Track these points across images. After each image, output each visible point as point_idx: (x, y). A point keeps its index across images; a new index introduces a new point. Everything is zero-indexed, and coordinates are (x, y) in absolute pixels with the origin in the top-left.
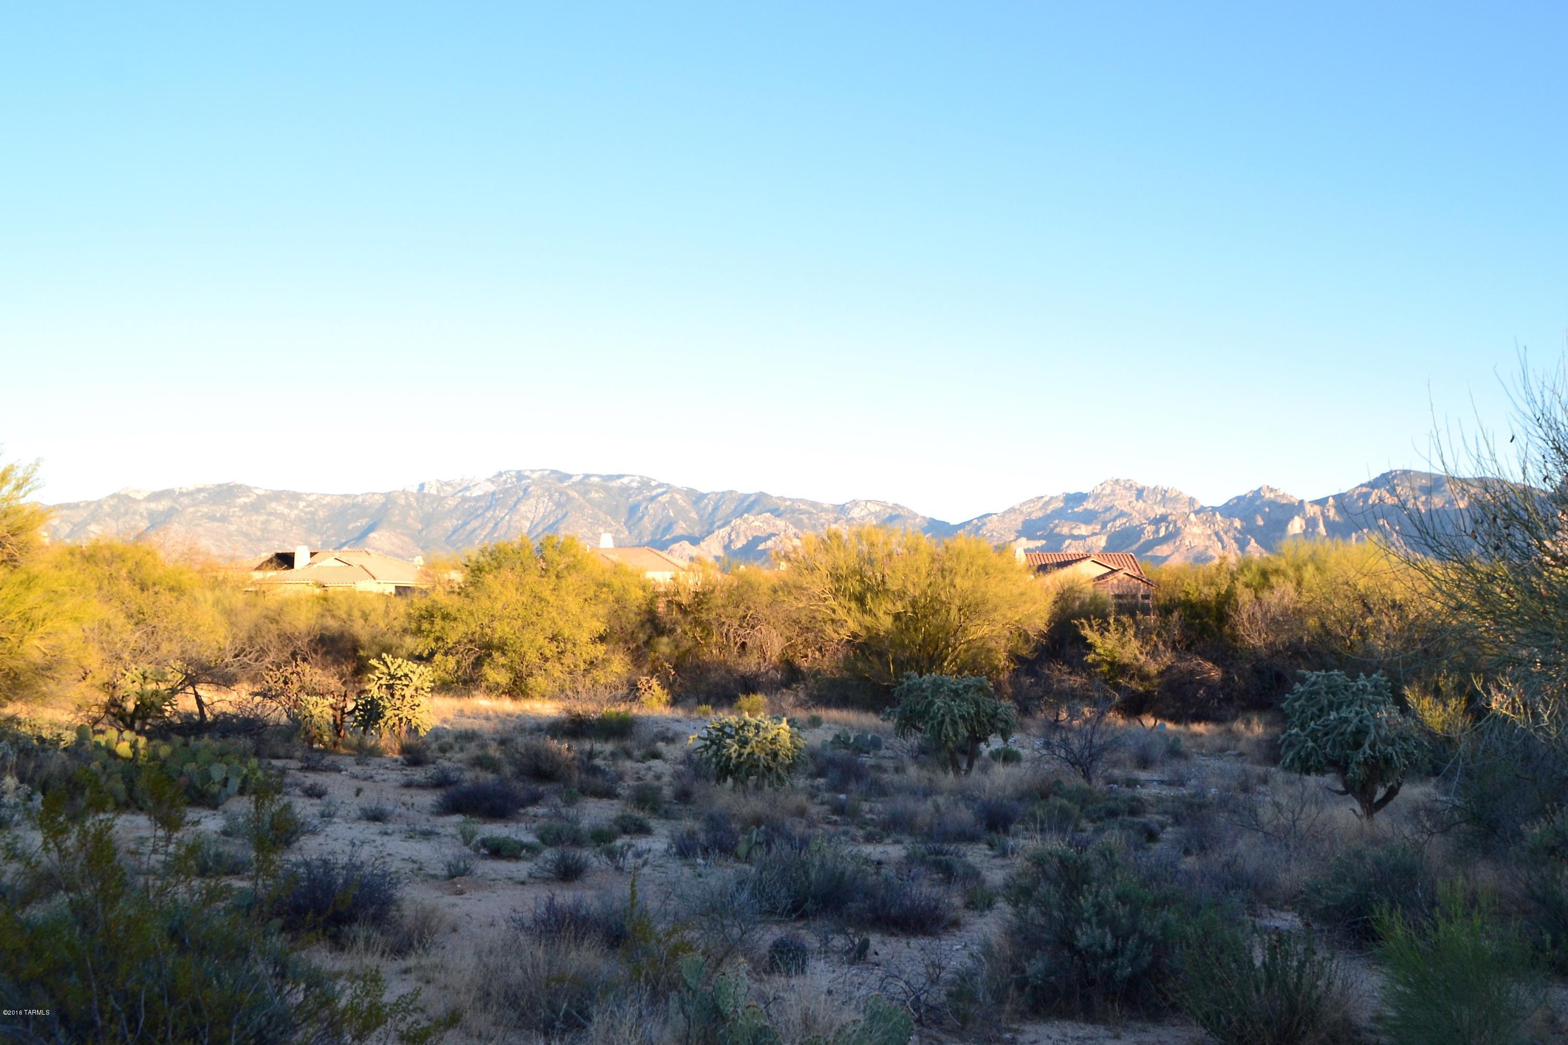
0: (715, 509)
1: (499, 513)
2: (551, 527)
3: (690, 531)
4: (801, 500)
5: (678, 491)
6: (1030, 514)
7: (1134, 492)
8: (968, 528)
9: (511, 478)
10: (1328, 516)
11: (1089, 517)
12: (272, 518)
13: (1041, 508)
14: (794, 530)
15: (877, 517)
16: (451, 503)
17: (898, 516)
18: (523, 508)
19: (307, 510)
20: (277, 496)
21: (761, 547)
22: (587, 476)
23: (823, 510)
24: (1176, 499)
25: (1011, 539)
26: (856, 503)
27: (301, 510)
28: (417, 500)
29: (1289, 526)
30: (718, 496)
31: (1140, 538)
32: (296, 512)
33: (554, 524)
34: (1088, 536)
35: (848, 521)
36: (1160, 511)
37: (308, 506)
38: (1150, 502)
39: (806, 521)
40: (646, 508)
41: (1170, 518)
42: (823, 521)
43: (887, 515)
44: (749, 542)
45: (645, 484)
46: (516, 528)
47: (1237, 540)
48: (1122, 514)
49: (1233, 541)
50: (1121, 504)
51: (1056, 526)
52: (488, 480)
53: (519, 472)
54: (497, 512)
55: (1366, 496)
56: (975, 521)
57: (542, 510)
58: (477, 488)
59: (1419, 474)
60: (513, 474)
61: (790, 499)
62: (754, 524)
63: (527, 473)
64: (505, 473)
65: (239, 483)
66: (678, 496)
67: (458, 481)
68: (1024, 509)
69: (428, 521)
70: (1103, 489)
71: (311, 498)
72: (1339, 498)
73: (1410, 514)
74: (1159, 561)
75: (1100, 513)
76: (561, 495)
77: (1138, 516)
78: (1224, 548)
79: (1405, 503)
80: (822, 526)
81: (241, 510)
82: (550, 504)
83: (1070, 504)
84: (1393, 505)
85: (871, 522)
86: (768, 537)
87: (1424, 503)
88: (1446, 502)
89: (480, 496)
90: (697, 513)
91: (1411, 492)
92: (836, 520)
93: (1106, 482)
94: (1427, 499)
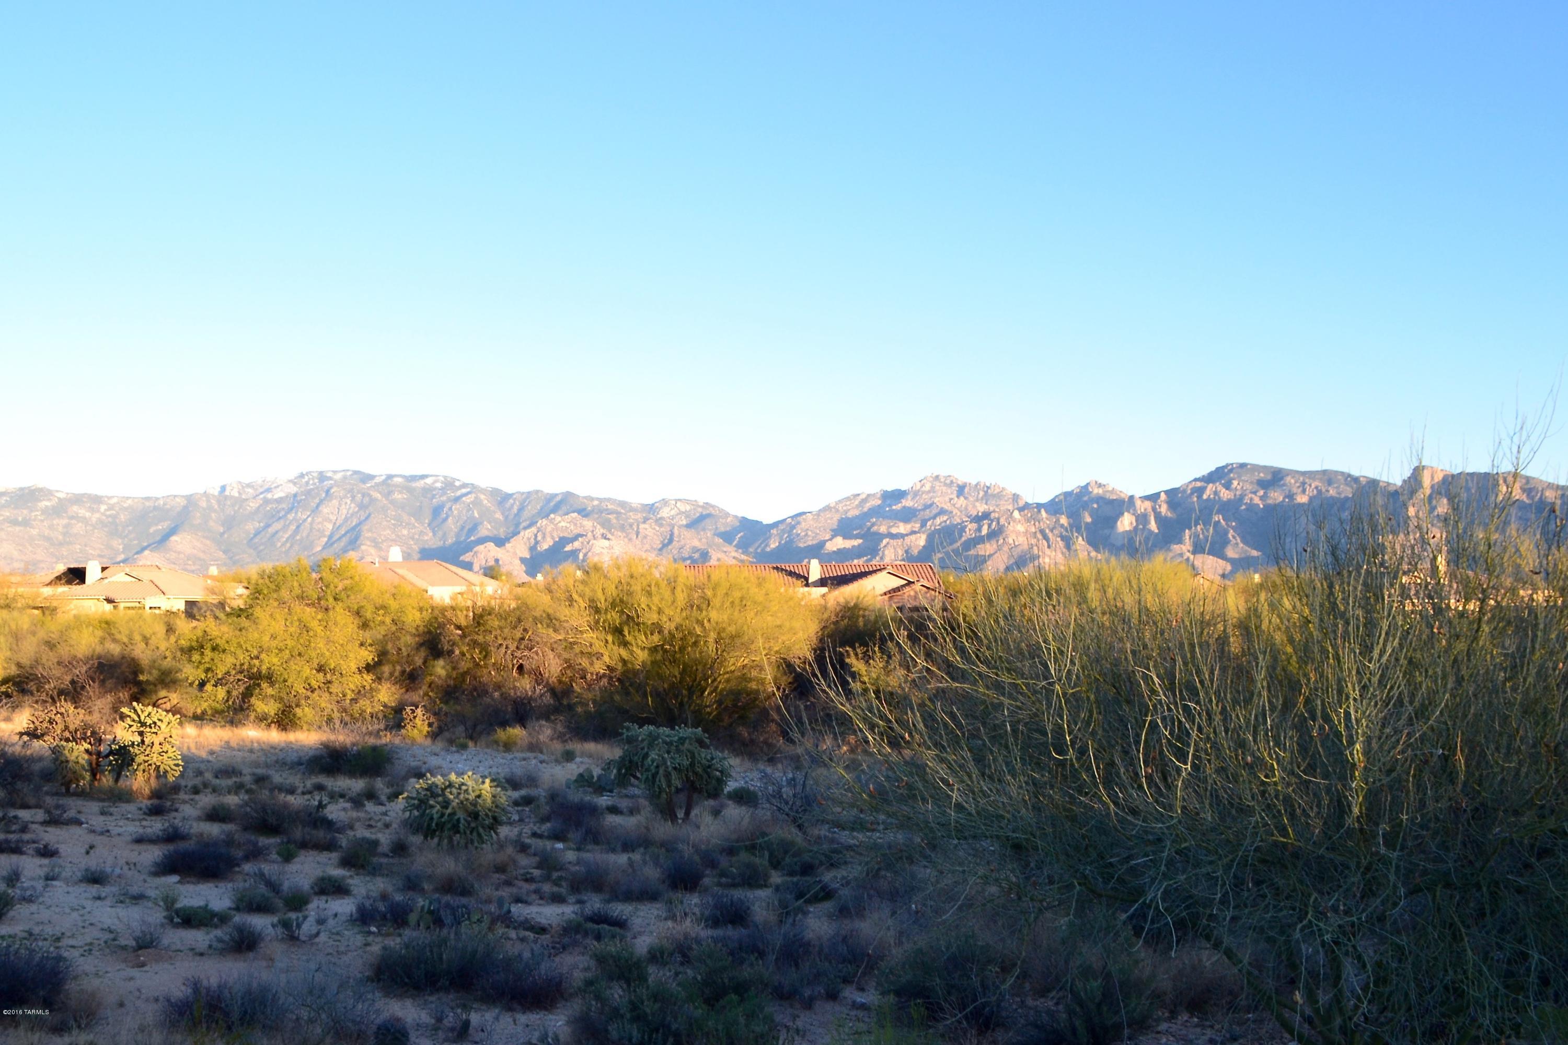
0: (521, 509)
1: (302, 515)
2: (353, 529)
3: (495, 532)
4: (609, 500)
5: (483, 491)
6: (846, 512)
7: (955, 488)
8: (781, 527)
9: (313, 479)
10: (1160, 512)
11: (907, 515)
12: (73, 522)
13: (858, 507)
14: (602, 531)
15: (687, 517)
16: (253, 505)
17: (709, 516)
18: (325, 510)
19: (108, 513)
20: (78, 499)
21: (568, 548)
22: (390, 477)
23: (632, 509)
24: (999, 496)
25: (827, 538)
26: (665, 502)
27: (103, 514)
28: (219, 502)
29: (1119, 523)
30: (524, 496)
31: (962, 536)
32: (97, 515)
33: (356, 526)
34: (907, 535)
35: (657, 521)
36: (981, 508)
37: (109, 509)
38: (971, 500)
39: (614, 521)
40: (450, 509)
41: (993, 515)
42: (631, 520)
43: (698, 515)
44: (555, 543)
45: (449, 484)
46: (319, 530)
47: (1063, 538)
48: (942, 512)
49: (1059, 539)
50: (941, 501)
51: (873, 525)
52: (290, 481)
53: (321, 473)
54: (299, 514)
55: (1201, 491)
56: (789, 520)
57: (345, 512)
58: (279, 489)
59: (1256, 468)
60: (315, 475)
61: (598, 499)
62: (560, 525)
63: (329, 474)
64: (307, 474)
65: (40, 486)
66: (482, 497)
67: (260, 482)
68: (840, 507)
69: (229, 523)
70: (923, 486)
71: (114, 500)
72: (1171, 493)
73: (1247, 509)
74: (981, 561)
75: (920, 510)
76: (363, 496)
77: (959, 513)
78: (1049, 547)
79: (1242, 497)
80: (631, 526)
81: (42, 514)
82: (353, 505)
83: (888, 502)
84: (1229, 501)
85: (681, 523)
86: (576, 538)
87: (1261, 498)
88: (1284, 498)
89: (281, 498)
90: (503, 514)
91: (1248, 487)
92: (645, 520)
93: (925, 479)
94: (1265, 494)
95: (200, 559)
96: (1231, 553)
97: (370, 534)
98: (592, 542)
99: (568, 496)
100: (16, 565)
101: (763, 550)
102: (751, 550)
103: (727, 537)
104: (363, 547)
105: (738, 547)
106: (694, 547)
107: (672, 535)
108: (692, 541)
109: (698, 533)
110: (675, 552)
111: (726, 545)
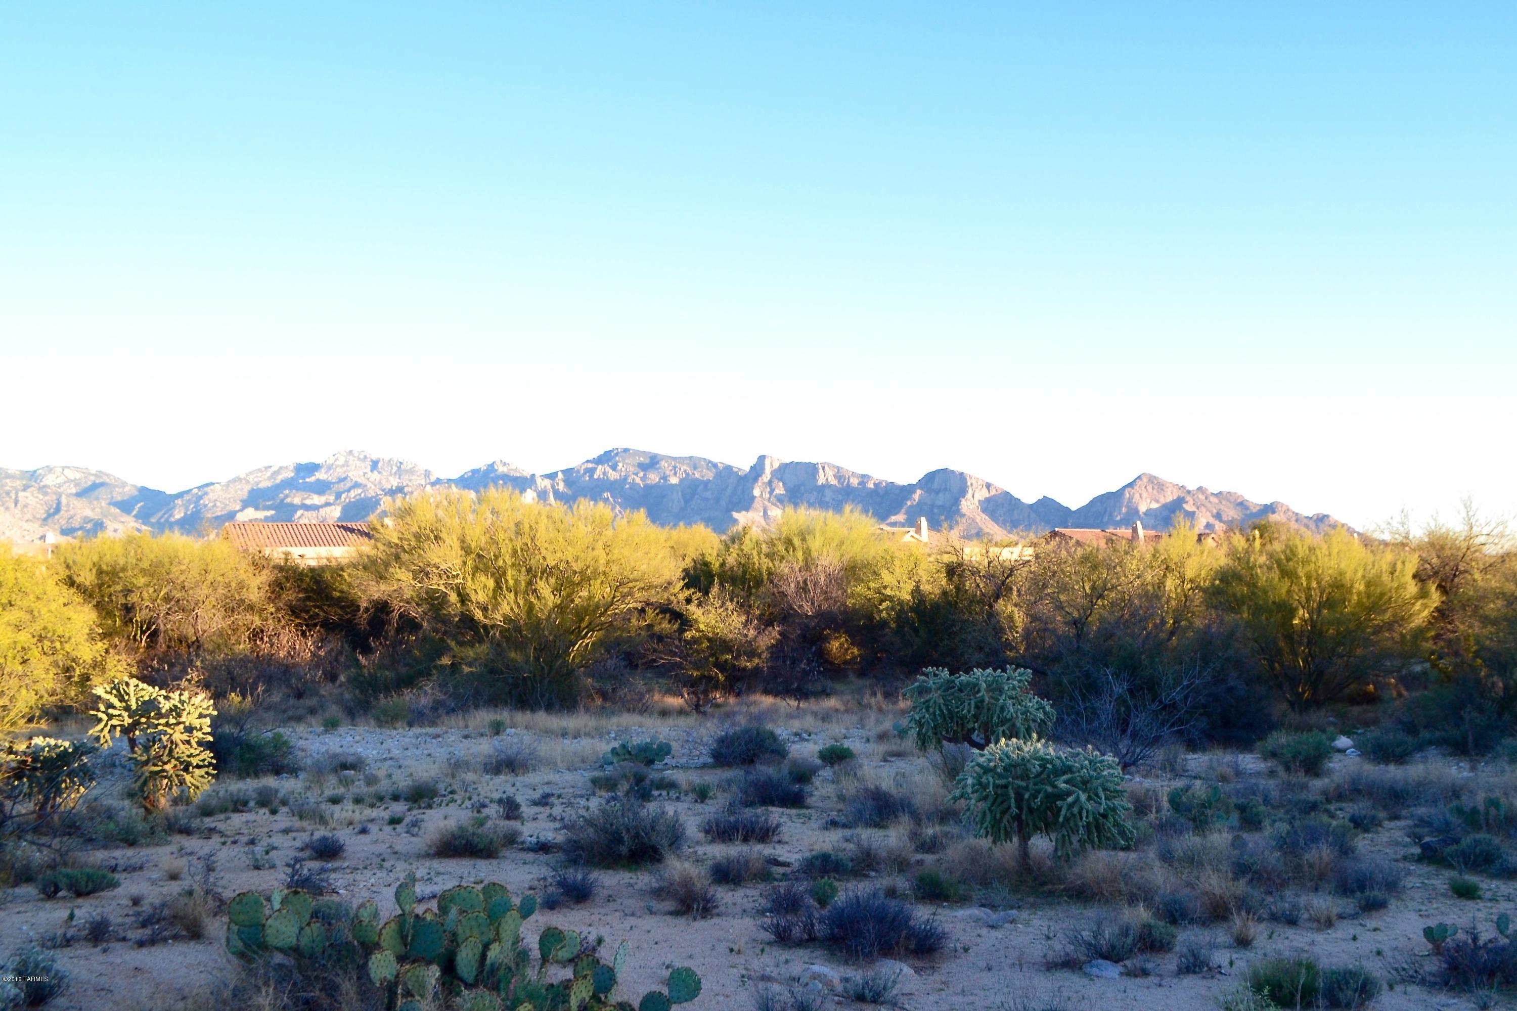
6: (257, 483)
7: (368, 463)
8: (187, 497)
10: (558, 489)
11: (322, 488)
13: (269, 478)
15: (76, 485)
17: (102, 484)
23: (9, 476)
24: (411, 471)
25: (238, 508)
26: (50, 470)
31: (377, 509)
34: (322, 507)
35: (40, 489)
36: (394, 482)
38: (384, 473)
41: (406, 489)
42: (8, 488)
43: (90, 483)
48: (357, 485)
50: (355, 475)
51: (287, 496)
55: (592, 471)
56: (196, 491)
59: (638, 453)
68: (251, 478)
70: (337, 459)
72: (567, 472)
73: (630, 488)
75: (334, 483)
77: (373, 487)
79: (626, 478)
80: (8, 493)
83: (302, 474)
84: (616, 481)
85: (70, 491)
87: (642, 479)
88: (661, 478)
91: (631, 469)
92: (25, 488)
93: (339, 453)
94: (645, 475)
101: (166, 520)
102: (153, 520)
103: (125, 506)
105: (137, 517)
106: (86, 517)
107: (59, 504)
108: (84, 510)
109: (91, 503)
110: (63, 522)
111: (124, 514)
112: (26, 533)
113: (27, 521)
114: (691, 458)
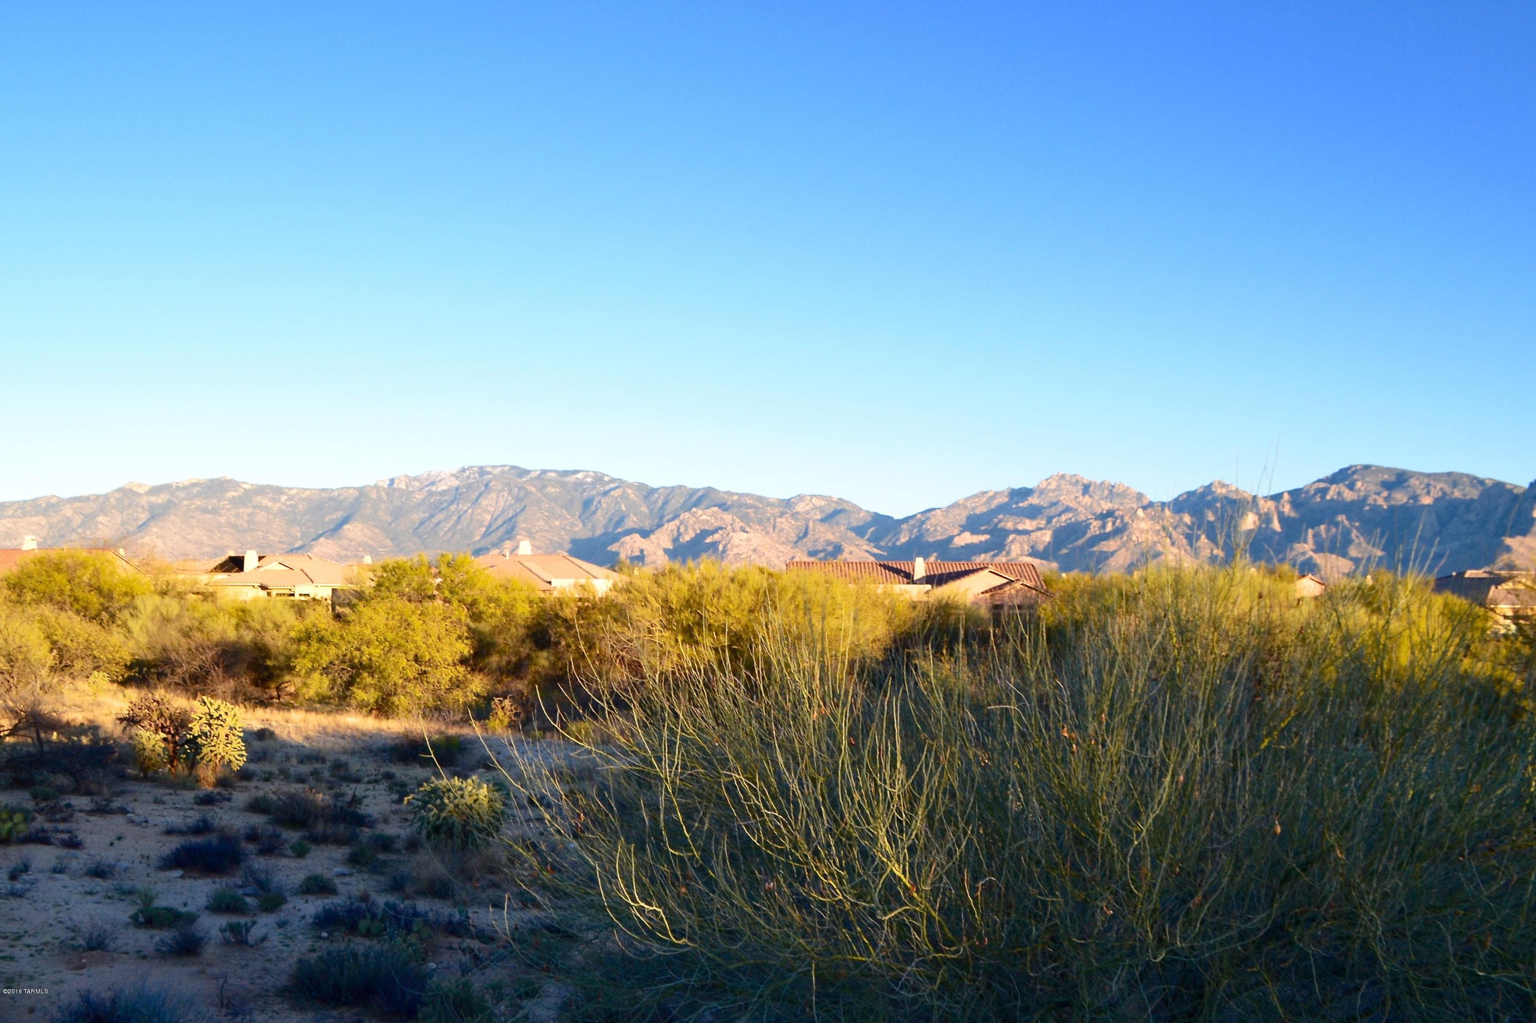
0: (665, 504)
1: (463, 507)
2: (510, 520)
3: (641, 525)
4: (748, 495)
5: (630, 486)
6: (974, 508)
7: (1080, 487)
8: (912, 522)
9: (473, 474)
10: (1283, 513)
12: (257, 510)
13: (985, 503)
14: (741, 524)
15: (821, 512)
16: (419, 497)
17: (843, 510)
18: (484, 502)
19: (288, 503)
20: (261, 490)
21: (709, 540)
22: (544, 472)
23: (769, 504)
24: (1124, 494)
25: (956, 533)
26: (801, 498)
27: (284, 504)
28: (387, 494)
29: (1241, 522)
30: (668, 491)
31: (1086, 533)
32: (278, 505)
33: (513, 517)
34: (1033, 531)
35: (793, 515)
36: (1106, 506)
37: (289, 499)
38: (1096, 497)
39: (753, 515)
40: (600, 502)
41: (1117, 513)
42: (768, 514)
43: (832, 510)
44: (697, 535)
45: (599, 478)
46: (478, 521)
47: (1186, 535)
48: (1068, 509)
49: (1182, 536)
50: (1066, 499)
51: (1000, 521)
52: (453, 475)
53: (481, 468)
54: (461, 506)
55: (1324, 491)
56: (919, 516)
57: (502, 504)
58: (442, 482)
59: (1380, 469)
60: (476, 469)
61: (737, 494)
62: (702, 517)
63: (488, 469)
64: (469, 468)
65: (229, 477)
66: (629, 491)
67: (425, 474)
68: (968, 504)
69: (397, 514)
70: (1049, 484)
71: (294, 491)
72: (1295, 493)
73: (1370, 510)
74: (1105, 556)
75: (1045, 508)
76: (519, 490)
77: (1084, 511)
78: (1173, 544)
79: (1365, 498)
80: (768, 519)
81: (230, 503)
82: (510, 498)
83: (1015, 499)
84: (1353, 501)
85: (816, 517)
86: (716, 531)
87: (1386, 499)
88: (1408, 499)
89: (444, 491)
90: (648, 507)
91: (1372, 488)
92: (782, 514)
93: (1051, 477)
94: (1389, 495)
95: (370, 546)
96: (1353, 552)
97: (525, 525)
98: (732, 534)
99: (709, 491)
100: (205, 549)
101: (894, 544)
102: (882, 544)
103: (859, 531)
104: (519, 537)
105: (869, 540)
106: (828, 540)
107: (807, 528)
108: (826, 535)
109: (832, 527)
110: (809, 544)
111: (859, 538)
112: (781, 554)
113: (782, 544)
114: (1449, 474)
